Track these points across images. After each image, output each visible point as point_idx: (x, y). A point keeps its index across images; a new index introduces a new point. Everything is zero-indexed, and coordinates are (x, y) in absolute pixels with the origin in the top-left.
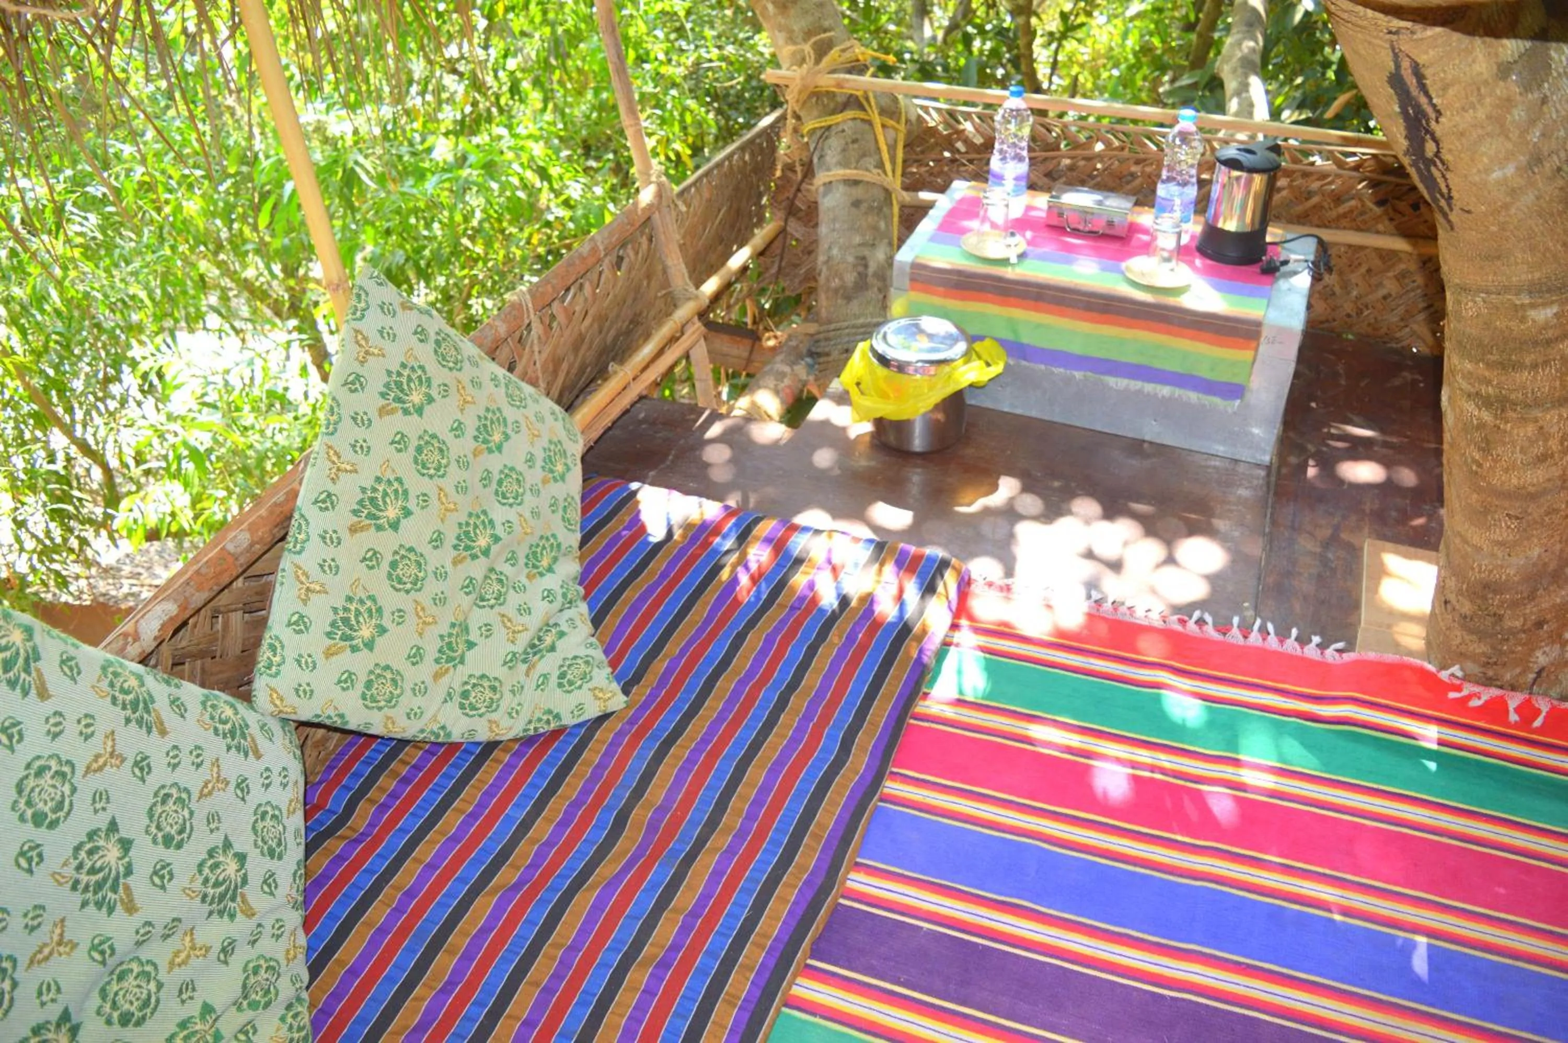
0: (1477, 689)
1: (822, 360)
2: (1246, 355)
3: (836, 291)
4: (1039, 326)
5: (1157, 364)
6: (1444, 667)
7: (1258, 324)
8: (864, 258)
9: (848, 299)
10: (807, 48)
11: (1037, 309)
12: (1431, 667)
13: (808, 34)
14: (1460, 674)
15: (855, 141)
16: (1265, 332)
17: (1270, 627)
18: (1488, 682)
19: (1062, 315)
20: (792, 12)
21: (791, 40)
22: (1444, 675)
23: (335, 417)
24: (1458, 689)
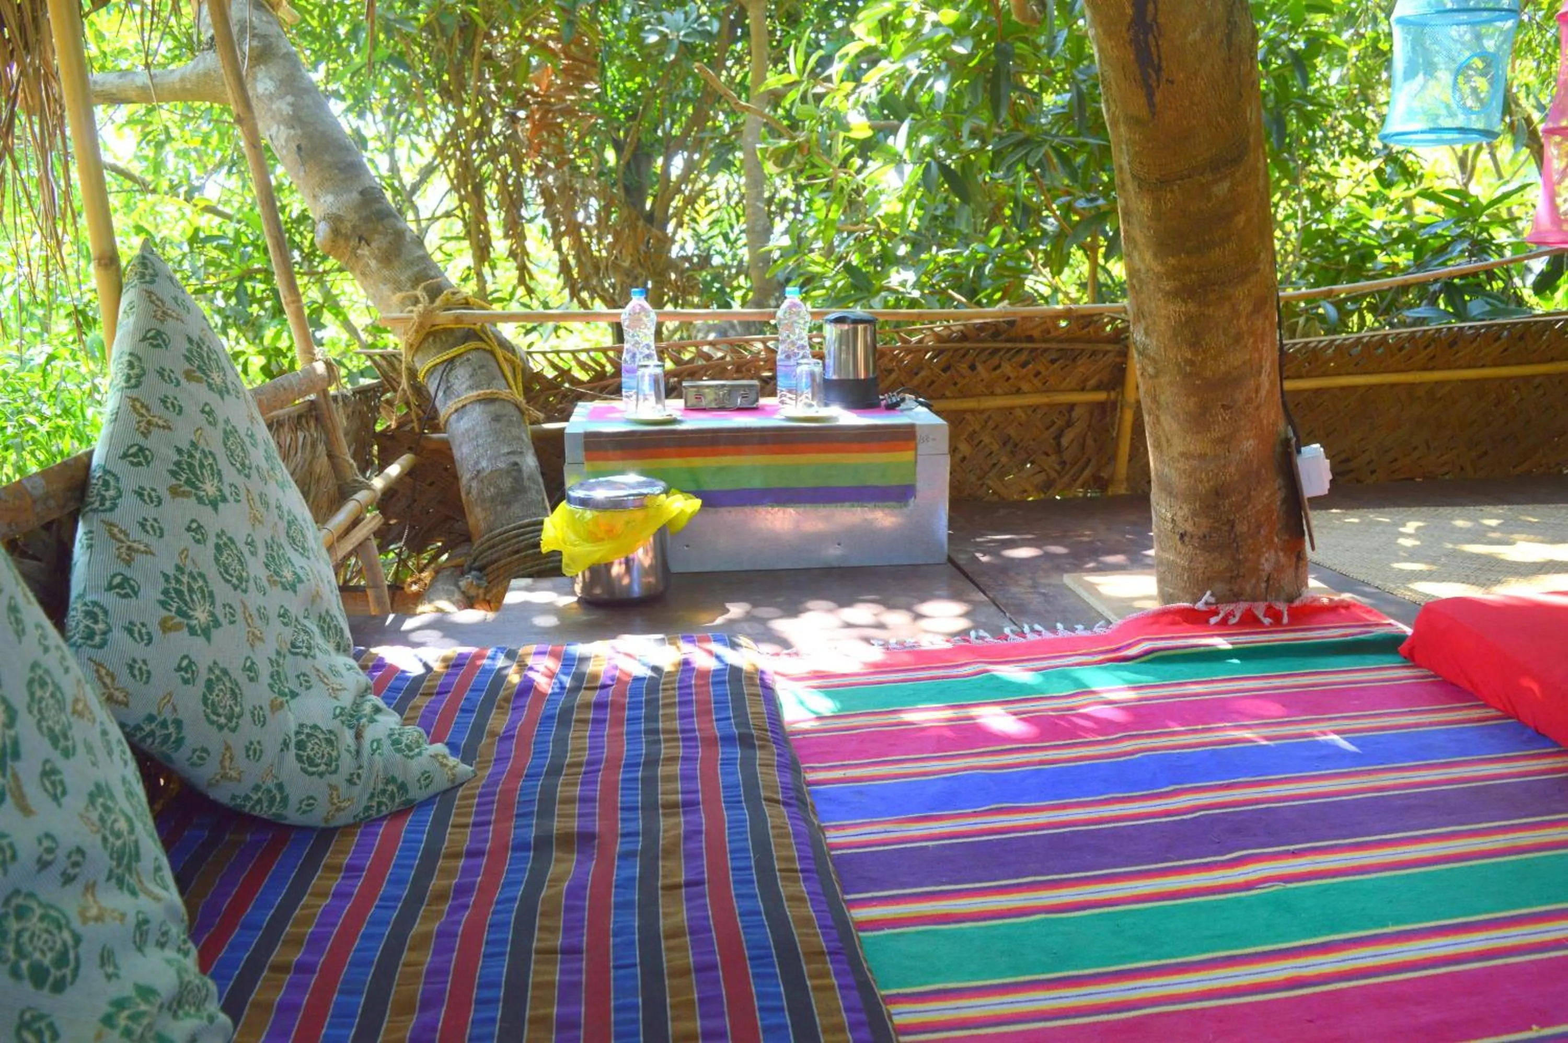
0: (1231, 607)
1: (490, 569)
2: (908, 456)
3: (493, 499)
4: (721, 469)
5: (833, 483)
6: (1195, 601)
7: (912, 427)
8: (516, 464)
9: (508, 504)
10: (419, 292)
11: (714, 454)
12: (1186, 605)
13: (415, 282)
14: (1212, 600)
15: (481, 367)
16: (919, 433)
17: (1037, 627)
18: (1236, 597)
19: (739, 453)
20: (396, 264)
21: (398, 287)
22: (1200, 605)
23: (137, 371)
24: (1216, 613)
